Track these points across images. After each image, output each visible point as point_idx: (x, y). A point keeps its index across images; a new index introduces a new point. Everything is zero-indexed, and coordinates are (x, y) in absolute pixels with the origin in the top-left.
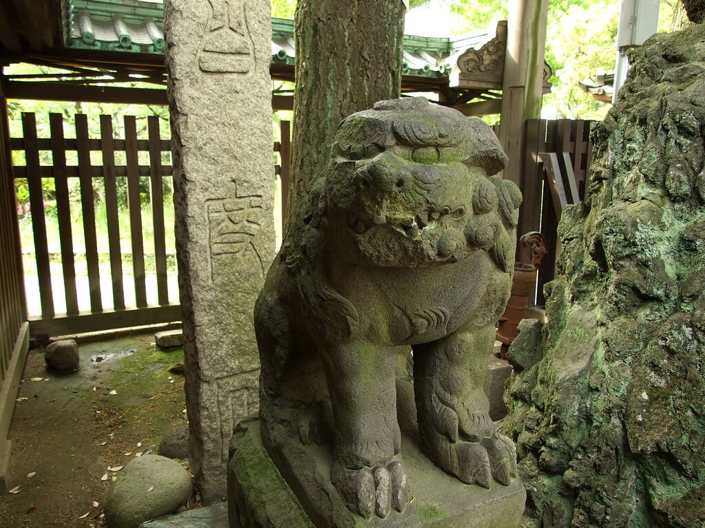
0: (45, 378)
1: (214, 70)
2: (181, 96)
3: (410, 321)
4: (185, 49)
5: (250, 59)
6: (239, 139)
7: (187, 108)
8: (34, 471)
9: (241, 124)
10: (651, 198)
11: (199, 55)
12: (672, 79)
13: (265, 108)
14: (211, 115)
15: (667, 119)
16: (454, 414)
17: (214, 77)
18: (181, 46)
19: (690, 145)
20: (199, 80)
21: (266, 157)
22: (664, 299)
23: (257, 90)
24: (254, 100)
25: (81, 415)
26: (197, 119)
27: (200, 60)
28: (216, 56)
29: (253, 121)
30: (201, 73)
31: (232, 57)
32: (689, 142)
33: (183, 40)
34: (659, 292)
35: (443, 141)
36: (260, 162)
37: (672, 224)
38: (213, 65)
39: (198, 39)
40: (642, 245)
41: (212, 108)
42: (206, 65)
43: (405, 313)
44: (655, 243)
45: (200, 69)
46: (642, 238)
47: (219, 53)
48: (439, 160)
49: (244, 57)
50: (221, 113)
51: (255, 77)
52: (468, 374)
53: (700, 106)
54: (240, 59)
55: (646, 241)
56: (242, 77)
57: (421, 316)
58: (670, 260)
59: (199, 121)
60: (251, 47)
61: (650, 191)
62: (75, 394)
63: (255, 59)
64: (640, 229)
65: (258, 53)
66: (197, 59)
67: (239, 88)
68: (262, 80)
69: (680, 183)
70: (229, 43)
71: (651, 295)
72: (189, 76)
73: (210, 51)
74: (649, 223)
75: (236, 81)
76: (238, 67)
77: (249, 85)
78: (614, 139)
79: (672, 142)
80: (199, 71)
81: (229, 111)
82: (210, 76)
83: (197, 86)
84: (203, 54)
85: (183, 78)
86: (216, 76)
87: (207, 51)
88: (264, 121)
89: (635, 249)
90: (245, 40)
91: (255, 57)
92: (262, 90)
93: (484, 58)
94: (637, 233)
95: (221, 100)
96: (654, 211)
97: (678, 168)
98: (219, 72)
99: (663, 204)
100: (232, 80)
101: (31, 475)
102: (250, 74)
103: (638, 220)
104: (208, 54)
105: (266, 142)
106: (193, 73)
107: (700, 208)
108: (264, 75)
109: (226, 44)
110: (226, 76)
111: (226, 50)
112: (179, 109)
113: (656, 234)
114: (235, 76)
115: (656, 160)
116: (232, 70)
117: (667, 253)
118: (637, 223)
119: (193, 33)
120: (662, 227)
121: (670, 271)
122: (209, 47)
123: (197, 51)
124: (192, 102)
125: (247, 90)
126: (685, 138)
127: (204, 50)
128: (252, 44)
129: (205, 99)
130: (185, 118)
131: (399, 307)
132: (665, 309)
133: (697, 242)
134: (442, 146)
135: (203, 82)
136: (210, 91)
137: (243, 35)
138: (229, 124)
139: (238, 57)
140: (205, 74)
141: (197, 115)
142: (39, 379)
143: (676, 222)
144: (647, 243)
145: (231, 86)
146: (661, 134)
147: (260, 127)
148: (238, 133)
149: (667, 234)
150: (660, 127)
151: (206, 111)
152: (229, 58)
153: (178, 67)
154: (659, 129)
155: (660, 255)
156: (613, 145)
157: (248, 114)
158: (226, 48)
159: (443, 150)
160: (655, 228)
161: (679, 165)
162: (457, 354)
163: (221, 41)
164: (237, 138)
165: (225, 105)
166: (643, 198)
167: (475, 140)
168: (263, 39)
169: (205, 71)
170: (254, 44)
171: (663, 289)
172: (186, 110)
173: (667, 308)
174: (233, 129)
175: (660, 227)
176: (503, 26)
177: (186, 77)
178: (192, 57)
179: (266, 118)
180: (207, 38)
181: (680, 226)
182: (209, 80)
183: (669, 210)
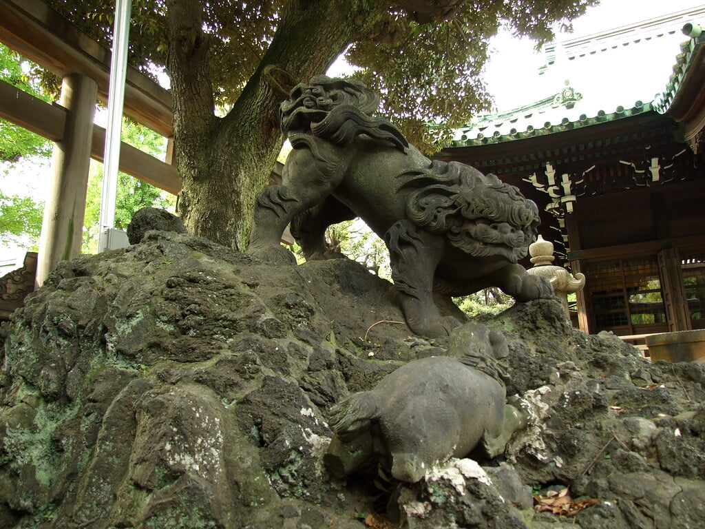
10: (27, 400)
12: (64, 287)
15: (46, 322)
19: (68, 345)
22: (32, 510)
32: (66, 342)
34: (26, 504)
37: (45, 426)
40: (12, 452)
44: (26, 448)
46: (12, 444)
53: (76, 309)
55: (17, 447)
58: (45, 465)
61: (30, 394)
64: (9, 433)
69: (49, 381)
71: (19, 509)
74: (18, 426)
78: (10, 344)
79: (53, 344)
89: (6, 458)
93: (8, 286)
94: (5, 438)
96: (25, 413)
97: (52, 368)
99: (37, 405)
103: (7, 424)
107: (69, 406)
113: (26, 437)
115: (35, 361)
117: (41, 458)
118: (6, 427)
120: (34, 429)
121: (43, 476)
126: (64, 339)
132: (36, 522)
133: (63, 442)
143: (49, 423)
144: (18, 449)
146: (43, 336)
149: (39, 436)
150: (42, 329)
154: (41, 331)
155: (31, 460)
156: (8, 349)
160: (26, 431)
161: (53, 365)
166: (22, 402)
171: (30, 499)
173: (37, 520)
175: (30, 429)
176: (32, 258)
181: (52, 426)
183: (42, 411)
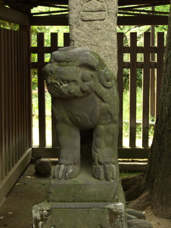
0: (33, 177)
1: (88, 20)
2: (72, 32)
3: (74, 117)
4: (75, 11)
5: (106, 13)
6: (99, 52)
7: (74, 38)
8: (12, 212)
9: (100, 44)
11: (81, 13)
13: (112, 36)
14: (85, 41)
16: (97, 155)
17: (88, 23)
18: (73, 10)
20: (81, 25)
21: (113, 60)
23: (109, 28)
24: (107, 33)
25: (42, 195)
26: (79, 43)
27: (81, 16)
28: (89, 13)
29: (106, 43)
30: (82, 21)
31: (97, 13)
33: (73, 7)
35: (68, 60)
36: (109, 63)
38: (87, 17)
39: (81, 6)
41: (86, 37)
42: (84, 17)
43: (72, 114)
45: (82, 20)
47: (90, 11)
48: (68, 66)
49: (103, 12)
50: (90, 39)
51: (108, 22)
52: (103, 141)
54: (101, 13)
56: (102, 22)
57: (77, 116)
59: (80, 44)
60: (106, 8)
62: (43, 186)
63: (108, 13)
65: (109, 10)
66: (80, 15)
67: (99, 27)
68: (111, 23)
70: (95, 7)
72: (76, 23)
73: (86, 11)
75: (98, 24)
76: (99, 18)
77: (104, 26)
80: (81, 21)
81: (94, 38)
82: (86, 23)
83: (79, 28)
84: (82, 13)
85: (73, 24)
86: (89, 22)
87: (85, 11)
88: (112, 43)
90: (103, 4)
91: (108, 12)
92: (111, 27)
95: (91, 34)
98: (90, 20)
100: (96, 24)
101: (10, 213)
102: (106, 20)
104: (85, 12)
105: (112, 53)
106: (78, 22)
108: (112, 20)
109: (94, 7)
110: (93, 22)
111: (94, 10)
112: (71, 38)
114: (98, 22)
116: (97, 19)
119: (78, 3)
122: (86, 9)
123: (80, 11)
124: (77, 35)
125: (103, 28)
127: (83, 11)
128: (107, 6)
129: (83, 33)
130: (73, 42)
131: (70, 112)
134: (69, 62)
135: (82, 25)
136: (86, 30)
137: (102, 2)
138: (94, 45)
139: (100, 13)
140: (84, 22)
141: (79, 41)
142: (30, 177)
145: (96, 26)
147: (110, 46)
148: (98, 49)
151: (83, 39)
152: (95, 14)
153: (71, 20)
157: (104, 40)
158: (94, 9)
159: (69, 63)
162: (98, 133)
163: (91, 6)
164: (98, 51)
165: (93, 36)
167: (81, 60)
168: (112, 3)
169: (83, 21)
170: (108, 6)
172: (74, 39)
174: (96, 47)
177: (75, 24)
178: (77, 15)
179: (113, 41)
180: (85, 5)
182: (85, 25)
